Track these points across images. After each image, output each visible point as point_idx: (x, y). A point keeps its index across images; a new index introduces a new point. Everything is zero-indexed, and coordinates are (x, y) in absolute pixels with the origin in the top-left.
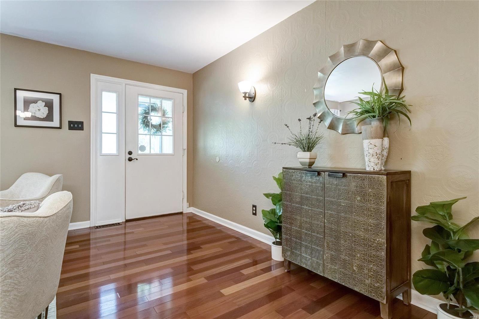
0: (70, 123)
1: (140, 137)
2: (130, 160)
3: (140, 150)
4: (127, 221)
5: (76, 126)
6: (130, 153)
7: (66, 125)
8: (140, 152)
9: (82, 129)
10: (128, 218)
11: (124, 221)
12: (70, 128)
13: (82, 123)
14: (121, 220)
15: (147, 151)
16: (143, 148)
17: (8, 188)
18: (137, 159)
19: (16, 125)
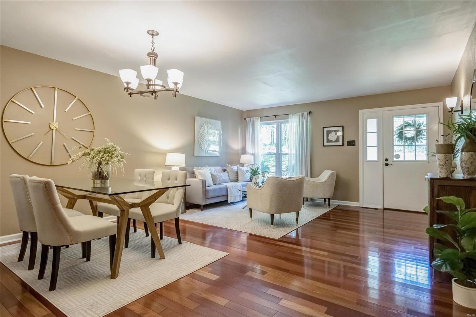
0: (348, 142)
1: (395, 148)
2: (387, 165)
3: (395, 157)
4: (385, 209)
5: (352, 143)
6: (387, 160)
7: (346, 143)
8: (395, 159)
9: (354, 145)
10: (385, 207)
11: (383, 208)
12: (348, 145)
13: (354, 141)
14: (380, 207)
15: (401, 159)
16: (398, 156)
17: (319, 177)
18: (391, 165)
19: (324, 146)
